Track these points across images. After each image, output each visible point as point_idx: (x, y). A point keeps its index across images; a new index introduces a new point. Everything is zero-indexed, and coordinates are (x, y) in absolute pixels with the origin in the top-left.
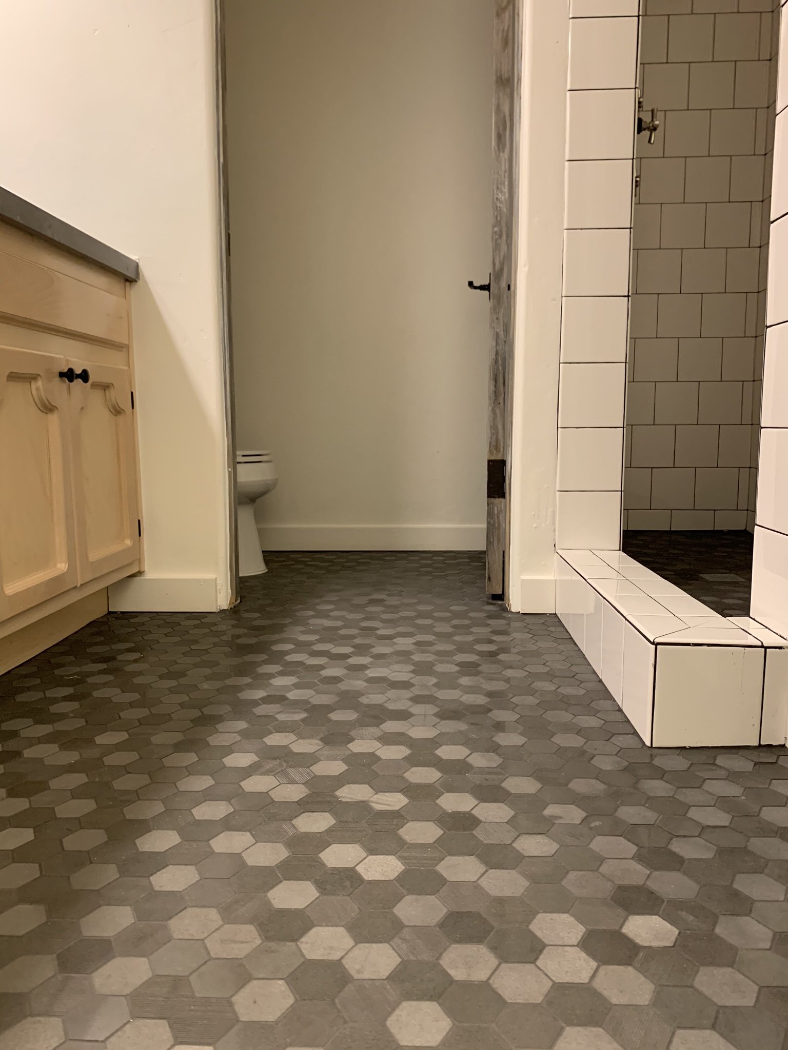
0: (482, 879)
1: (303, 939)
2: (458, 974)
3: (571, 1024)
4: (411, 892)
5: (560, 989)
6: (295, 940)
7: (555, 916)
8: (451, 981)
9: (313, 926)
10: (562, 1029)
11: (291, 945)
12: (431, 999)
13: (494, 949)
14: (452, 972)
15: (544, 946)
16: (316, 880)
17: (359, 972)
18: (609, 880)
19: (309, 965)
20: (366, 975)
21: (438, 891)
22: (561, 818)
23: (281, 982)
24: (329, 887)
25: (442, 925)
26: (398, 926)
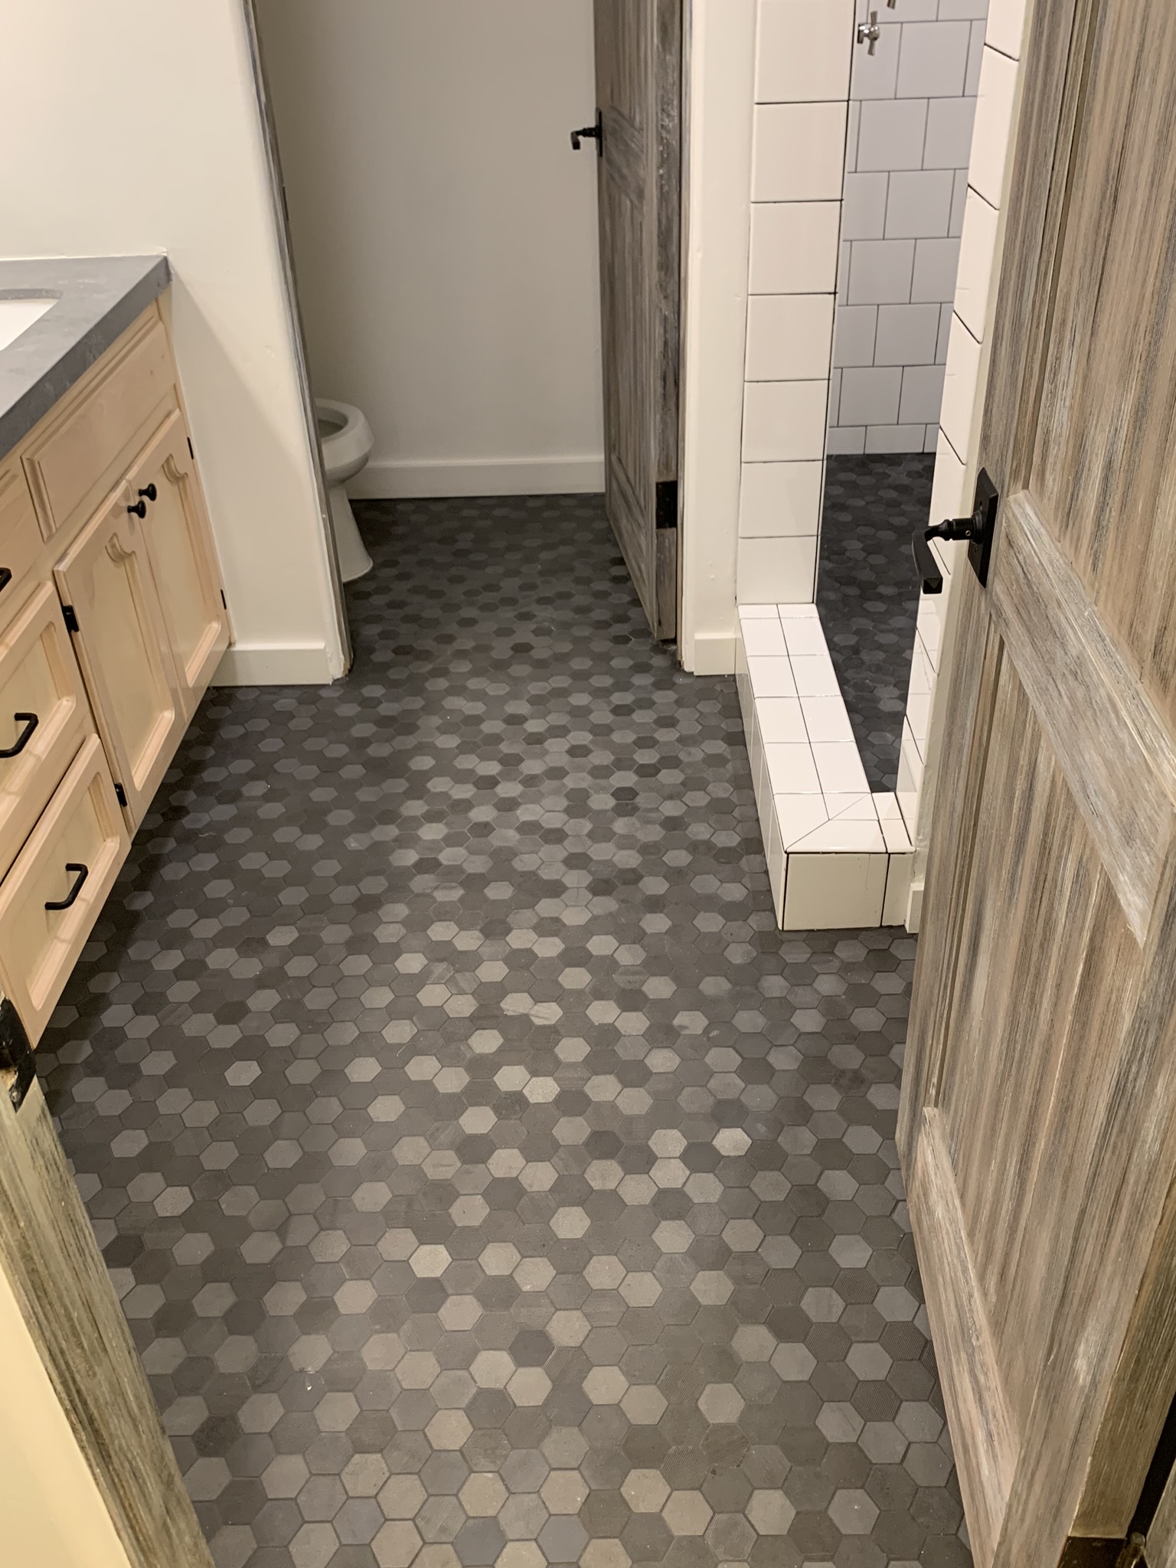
0: (618, 1098)
1: (490, 1161)
2: (596, 1185)
3: (665, 1219)
4: (565, 1113)
5: (663, 1193)
6: (484, 1162)
7: (668, 1131)
8: (593, 1191)
9: (496, 1149)
10: (659, 1222)
11: (481, 1166)
12: (577, 1205)
13: (622, 1163)
14: (592, 1184)
15: (656, 1158)
16: (494, 1105)
17: (531, 1186)
18: (713, 1095)
19: (496, 1181)
20: (535, 1189)
21: (585, 1112)
22: (686, 1028)
23: (479, 1197)
24: (504, 1112)
25: (587, 1144)
26: (556, 1146)
